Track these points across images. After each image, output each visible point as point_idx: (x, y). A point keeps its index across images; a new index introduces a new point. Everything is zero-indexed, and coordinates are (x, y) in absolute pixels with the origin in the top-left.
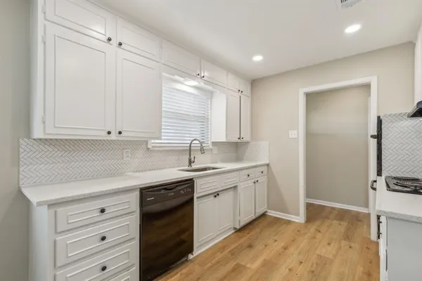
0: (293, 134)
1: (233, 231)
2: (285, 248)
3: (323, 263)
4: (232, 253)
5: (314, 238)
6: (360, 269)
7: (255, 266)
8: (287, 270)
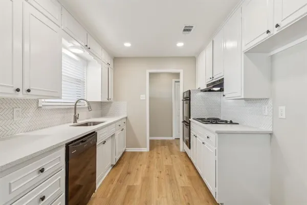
0: (143, 97)
1: (111, 168)
2: (148, 167)
3: (169, 168)
4: (120, 181)
5: (159, 158)
6: (185, 166)
7: (139, 183)
8: (157, 178)
